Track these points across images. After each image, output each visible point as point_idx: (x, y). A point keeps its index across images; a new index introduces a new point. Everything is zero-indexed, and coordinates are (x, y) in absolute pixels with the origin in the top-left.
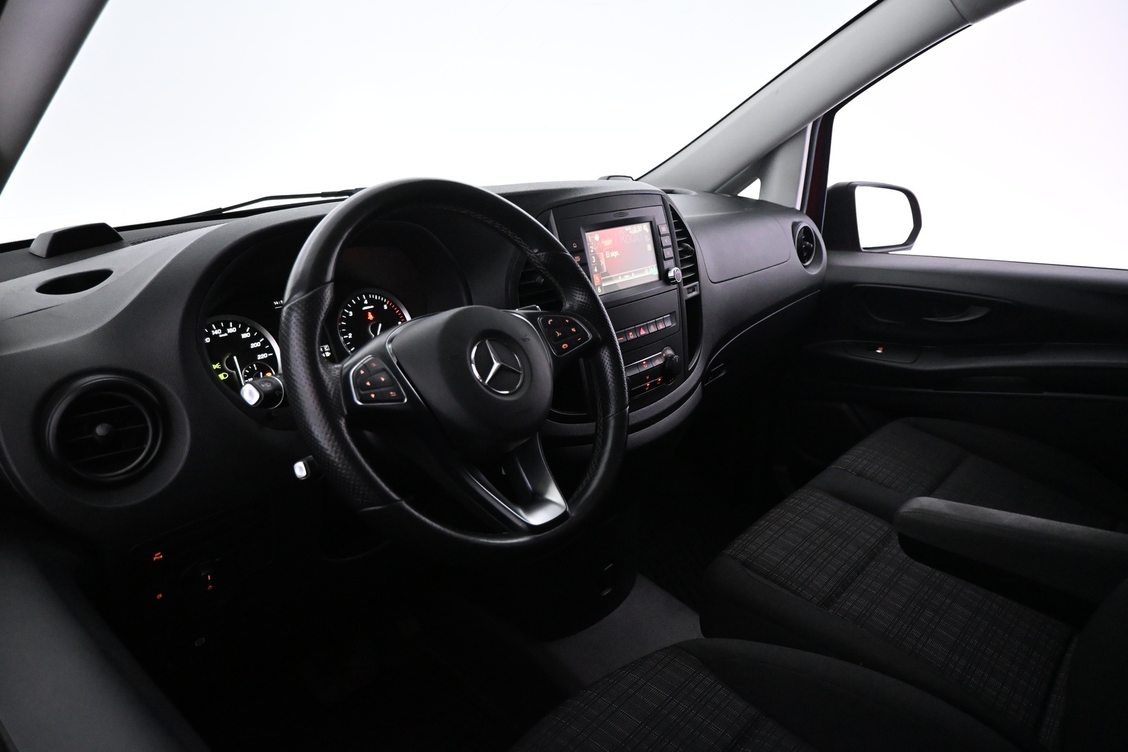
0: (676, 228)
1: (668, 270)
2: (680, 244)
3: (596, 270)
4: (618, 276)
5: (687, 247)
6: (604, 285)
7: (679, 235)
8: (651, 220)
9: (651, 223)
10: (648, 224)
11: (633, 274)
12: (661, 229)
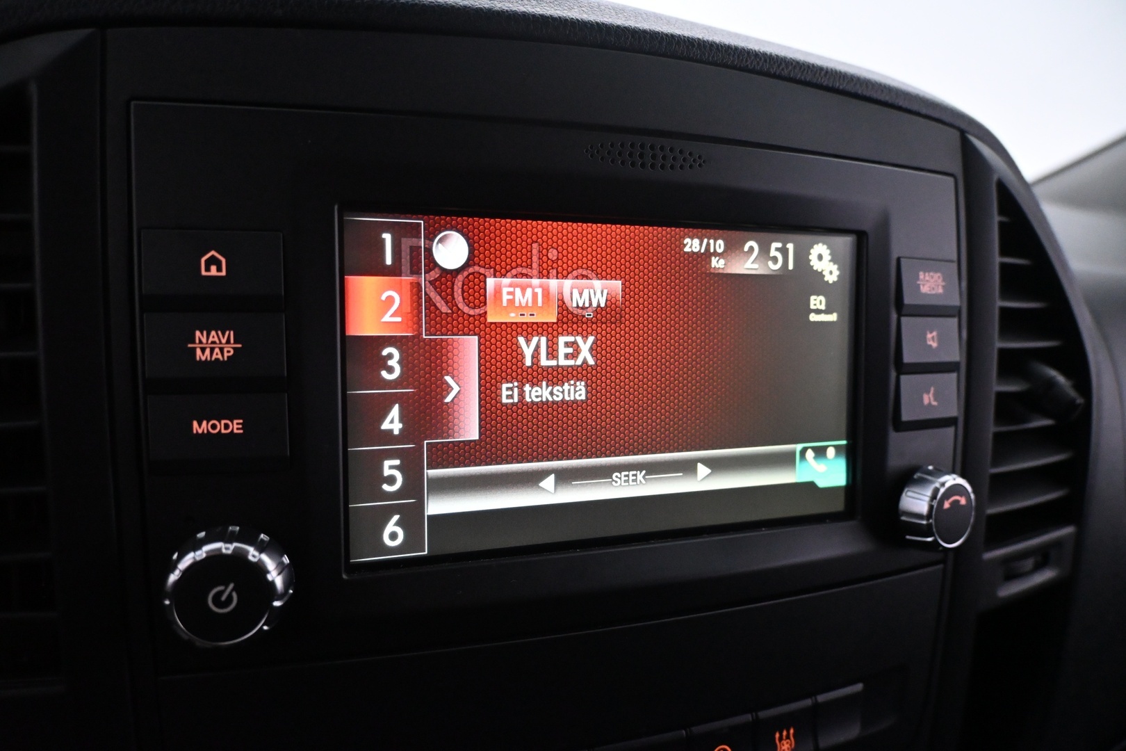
0: (1006, 292)
1: (909, 477)
2: (1011, 364)
3: (393, 422)
4: (543, 474)
5: (1051, 383)
6: (437, 506)
7: (1012, 322)
8: (865, 227)
9: (861, 237)
10: (845, 243)
11: (702, 470)
12: (918, 278)
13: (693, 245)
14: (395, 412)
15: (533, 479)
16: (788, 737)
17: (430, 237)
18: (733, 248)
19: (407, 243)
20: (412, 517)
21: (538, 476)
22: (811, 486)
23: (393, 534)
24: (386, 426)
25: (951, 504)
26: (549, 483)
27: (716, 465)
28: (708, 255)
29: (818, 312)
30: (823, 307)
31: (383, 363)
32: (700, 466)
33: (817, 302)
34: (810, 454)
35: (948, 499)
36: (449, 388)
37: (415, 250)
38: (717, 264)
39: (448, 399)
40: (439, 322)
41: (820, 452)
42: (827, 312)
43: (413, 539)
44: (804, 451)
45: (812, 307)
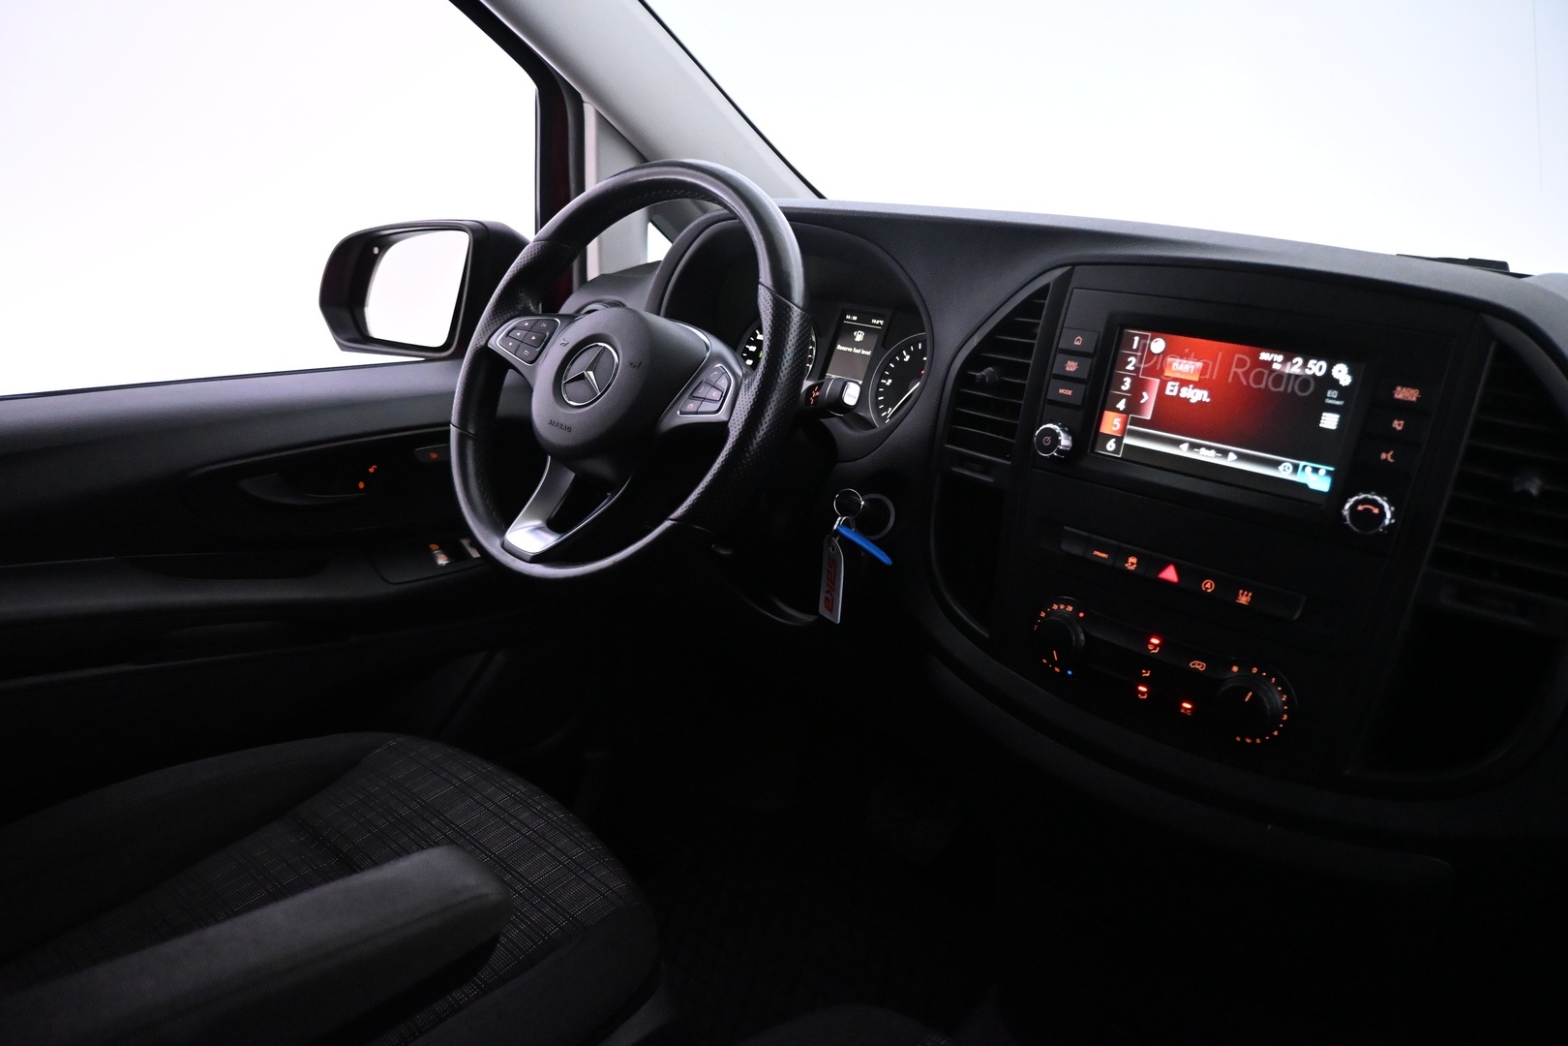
3: (1121, 405)
4: (1183, 442)
6: (1127, 440)
11: (1232, 456)
12: (1395, 389)
13: (1265, 356)
14: (1123, 401)
15: (1177, 443)
16: (1247, 595)
17: (1151, 340)
18: (1288, 359)
19: (1143, 341)
20: (1119, 441)
21: (1180, 442)
22: (1305, 486)
23: (1111, 446)
24: (1118, 406)
25: (1365, 509)
26: (1185, 447)
27: (1241, 457)
28: (1272, 362)
29: (1331, 398)
30: (1335, 396)
31: (1123, 383)
32: (1231, 454)
33: (1332, 393)
34: (1309, 469)
35: (1363, 505)
36: (1142, 397)
37: (1145, 345)
38: (1276, 366)
39: (1142, 401)
40: (1147, 372)
41: (1316, 470)
42: (1337, 399)
43: (1116, 451)
44: (1305, 467)
45: (1328, 395)
